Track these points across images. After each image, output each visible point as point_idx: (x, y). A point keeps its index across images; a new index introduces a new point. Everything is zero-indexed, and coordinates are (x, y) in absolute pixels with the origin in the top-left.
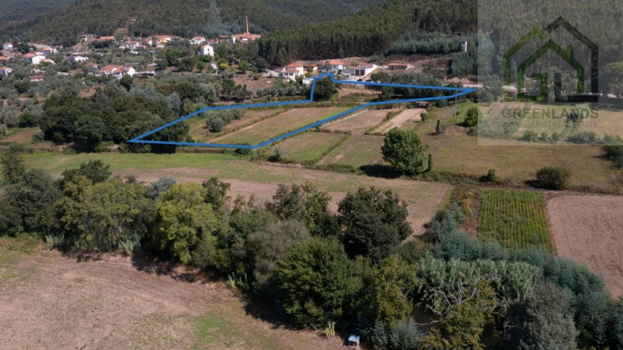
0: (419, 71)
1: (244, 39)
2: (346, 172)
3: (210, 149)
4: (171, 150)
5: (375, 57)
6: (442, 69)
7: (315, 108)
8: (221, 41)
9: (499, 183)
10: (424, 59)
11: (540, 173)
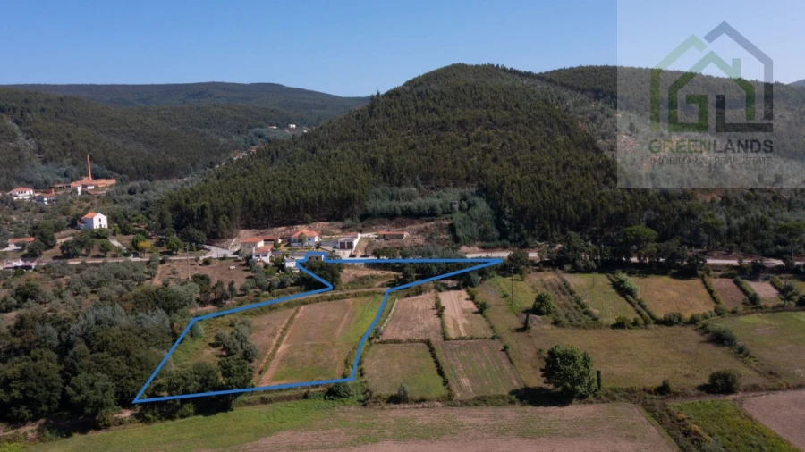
0: (420, 240)
1: (89, 188)
2: (504, 404)
3: (280, 394)
4: (221, 405)
5: (348, 222)
6: (446, 236)
7: (327, 302)
8: (60, 193)
9: (676, 394)
10: (413, 223)
11: (713, 378)
